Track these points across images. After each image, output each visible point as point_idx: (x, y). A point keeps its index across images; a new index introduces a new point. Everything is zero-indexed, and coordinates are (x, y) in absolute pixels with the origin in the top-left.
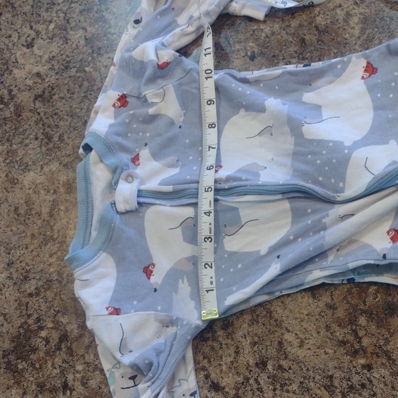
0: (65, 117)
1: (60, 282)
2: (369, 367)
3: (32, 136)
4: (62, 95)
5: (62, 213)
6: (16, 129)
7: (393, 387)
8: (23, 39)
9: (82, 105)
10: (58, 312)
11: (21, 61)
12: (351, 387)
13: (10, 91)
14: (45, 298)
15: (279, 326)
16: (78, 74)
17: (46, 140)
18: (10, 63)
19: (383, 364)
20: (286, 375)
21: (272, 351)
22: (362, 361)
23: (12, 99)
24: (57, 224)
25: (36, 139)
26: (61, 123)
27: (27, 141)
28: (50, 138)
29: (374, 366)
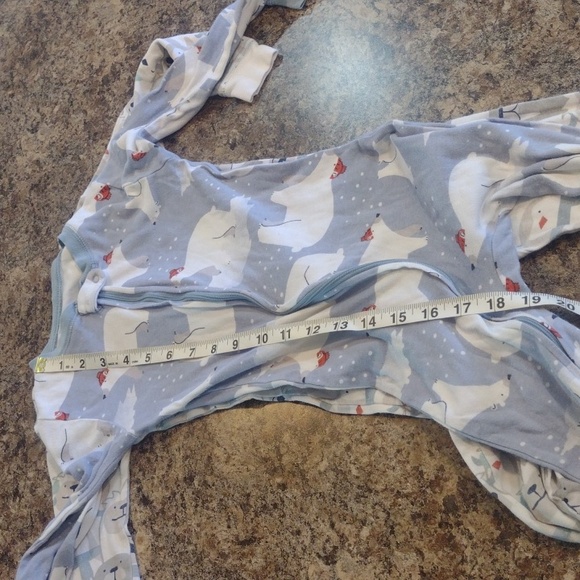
0: (56, 209)
1: (26, 385)
2: (283, 487)
3: (23, 229)
4: (55, 185)
5: (38, 312)
6: (11, 221)
7: (301, 509)
8: (29, 122)
9: (72, 196)
10: (21, 416)
11: (24, 147)
12: (265, 507)
13: (11, 179)
14: (11, 401)
15: (211, 440)
16: (73, 162)
17: (34, 234)
18: (15, 149)
19: (297, 483)
20: (209, 492)
21: (201, 466)
22: (279, 480)
23: (11, 188)
24: (33, 324)
25: (27, 232)
26: (51, 216)
27: (18, 235)
28: (38, 232)
29: (289, 486)
